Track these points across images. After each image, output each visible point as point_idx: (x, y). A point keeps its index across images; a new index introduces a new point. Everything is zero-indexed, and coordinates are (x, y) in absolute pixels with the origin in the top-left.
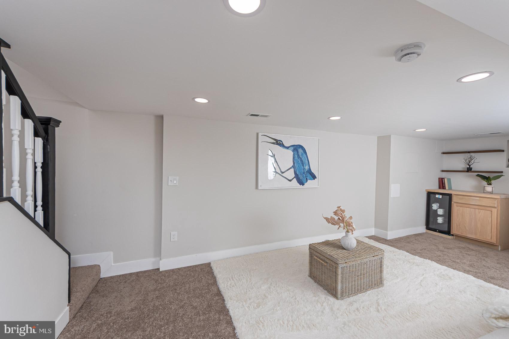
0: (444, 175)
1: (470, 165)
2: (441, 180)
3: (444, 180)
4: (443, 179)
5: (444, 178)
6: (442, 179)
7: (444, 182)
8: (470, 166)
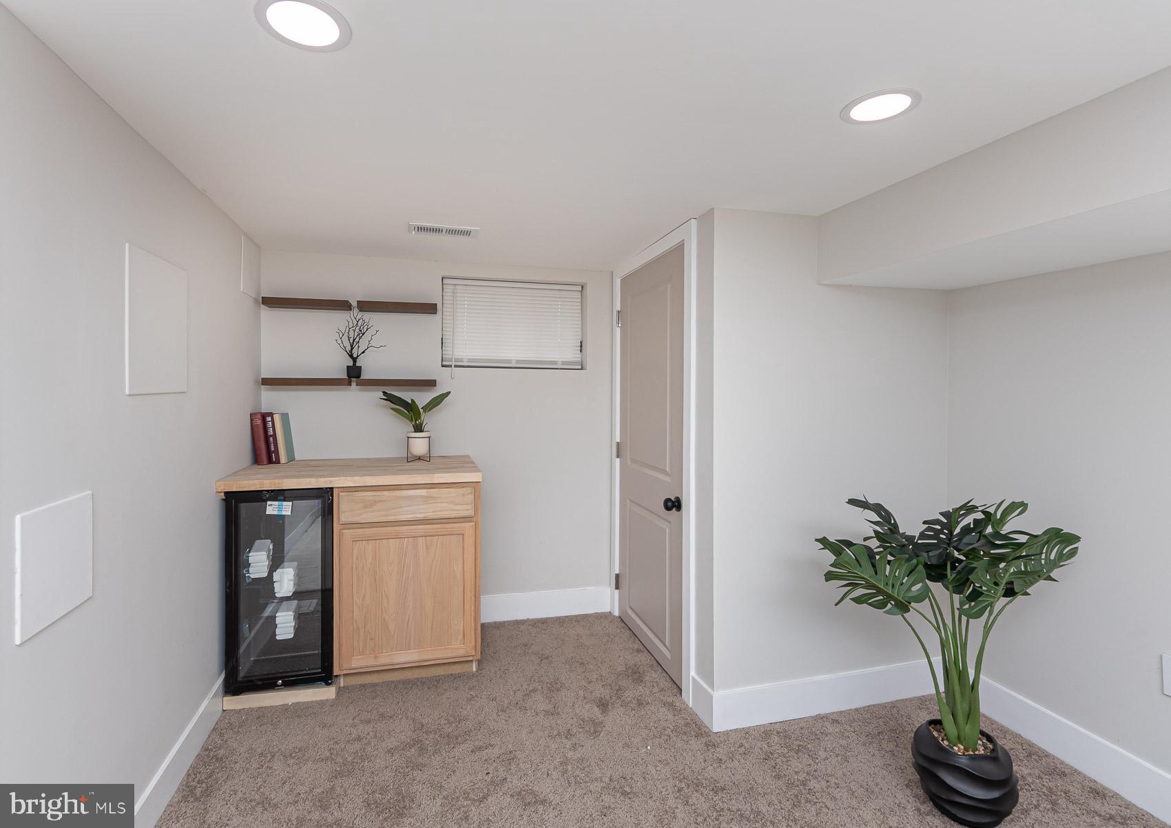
0: (271, 400)
1: (355, 356)
2: (259, 422)
3: (273, 421)
4: (269, 419)
5: (271, 414)
6: (264, 416)
7: (271, 432)
8: (354, 360)
